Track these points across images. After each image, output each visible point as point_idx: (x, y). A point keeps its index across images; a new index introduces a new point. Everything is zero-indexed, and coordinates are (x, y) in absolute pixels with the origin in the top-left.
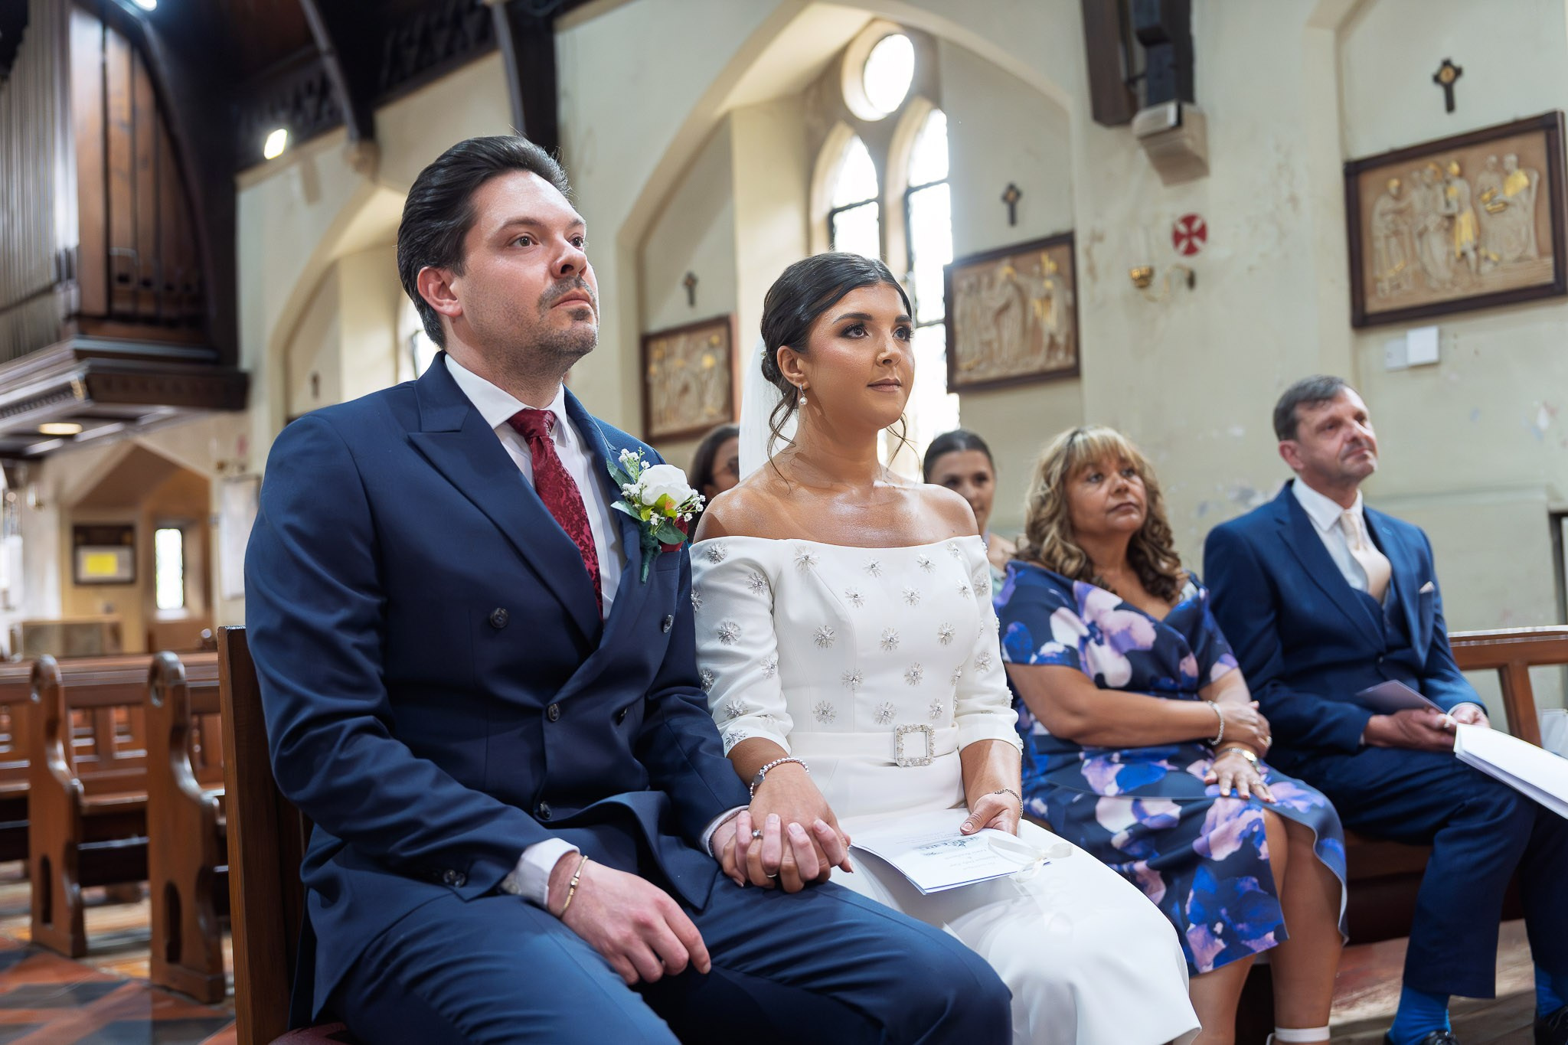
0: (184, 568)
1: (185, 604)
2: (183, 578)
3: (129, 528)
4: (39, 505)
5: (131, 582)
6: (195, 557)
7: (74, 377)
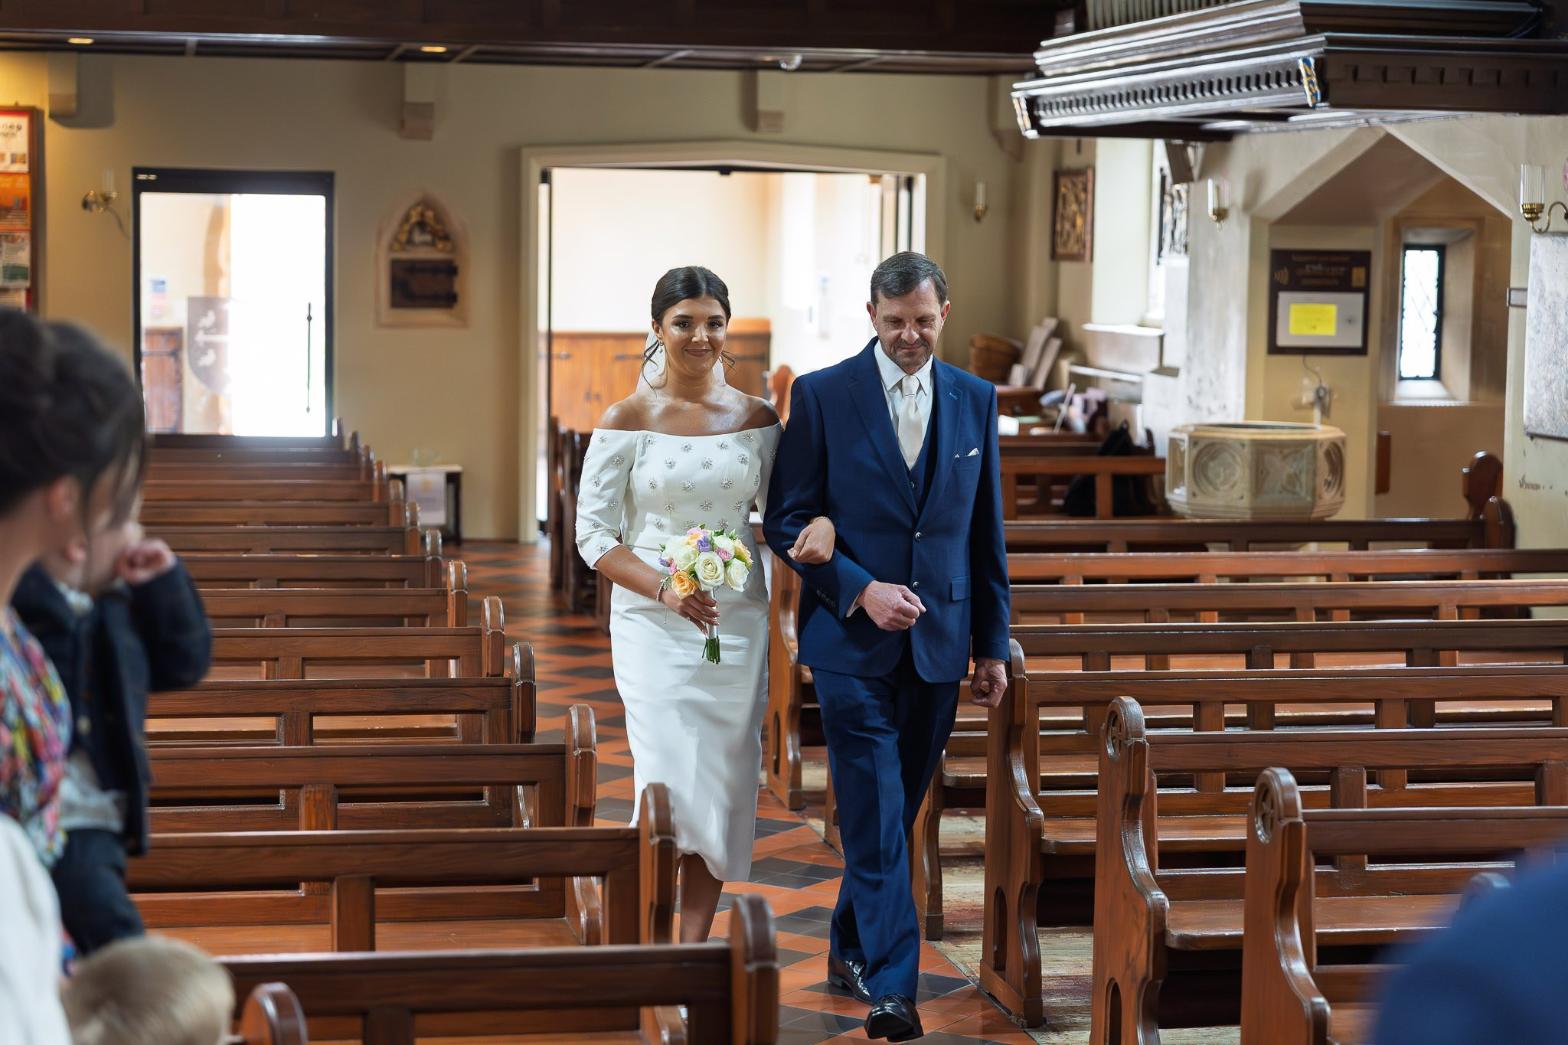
0: (1440, 314)
1: (1437, 375)
2: (1439, 331)
3: (1363, 259)
4: (1221, 214)
5: (1361, 351)
6: (1461, 296)
7: (1303, 56)
